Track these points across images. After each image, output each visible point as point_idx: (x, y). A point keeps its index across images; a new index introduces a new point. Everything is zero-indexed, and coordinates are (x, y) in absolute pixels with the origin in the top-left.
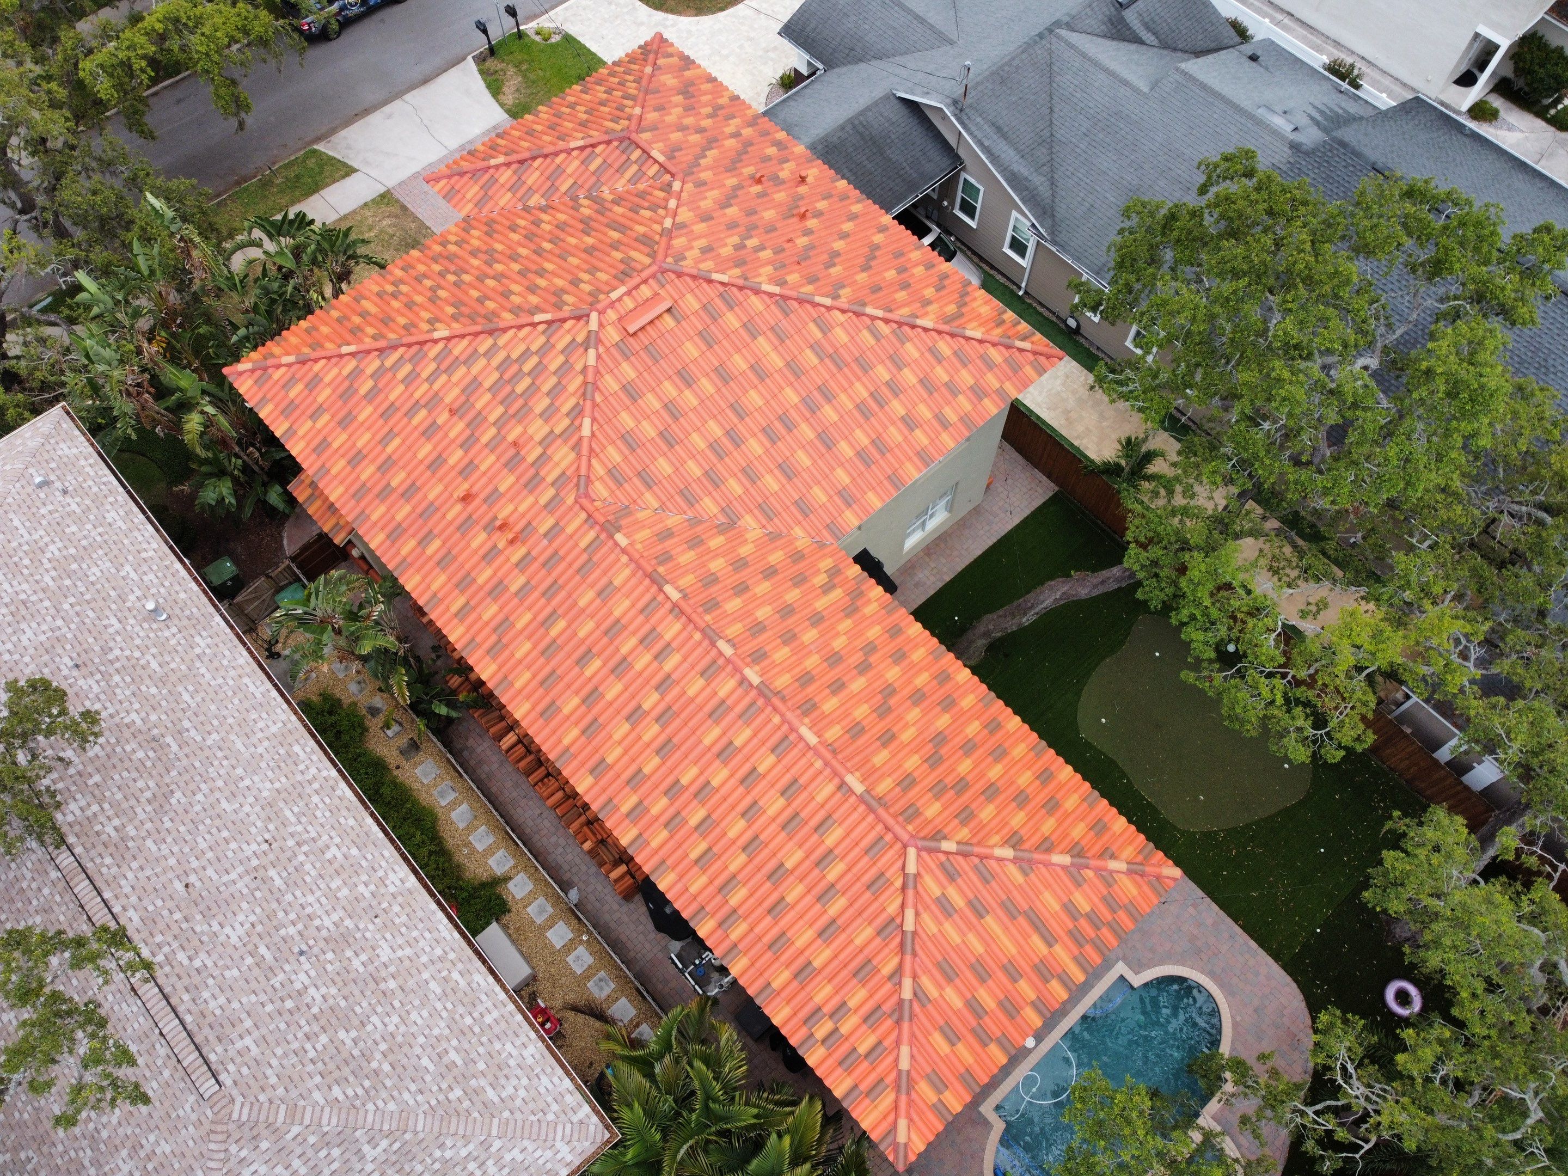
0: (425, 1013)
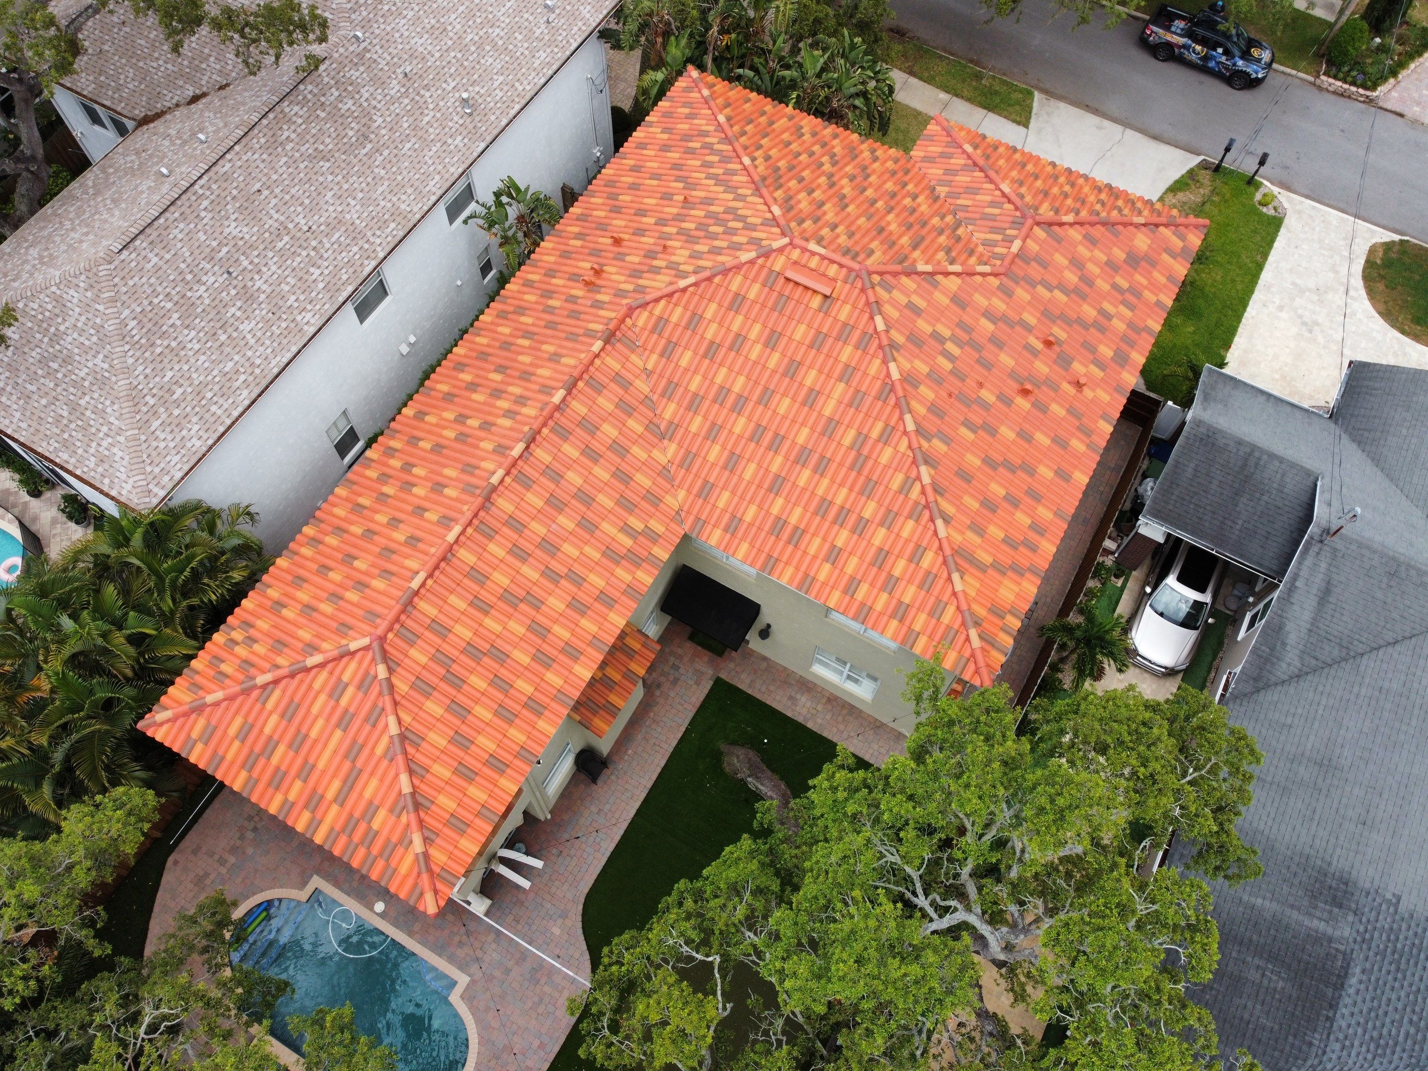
0: (206, 365)
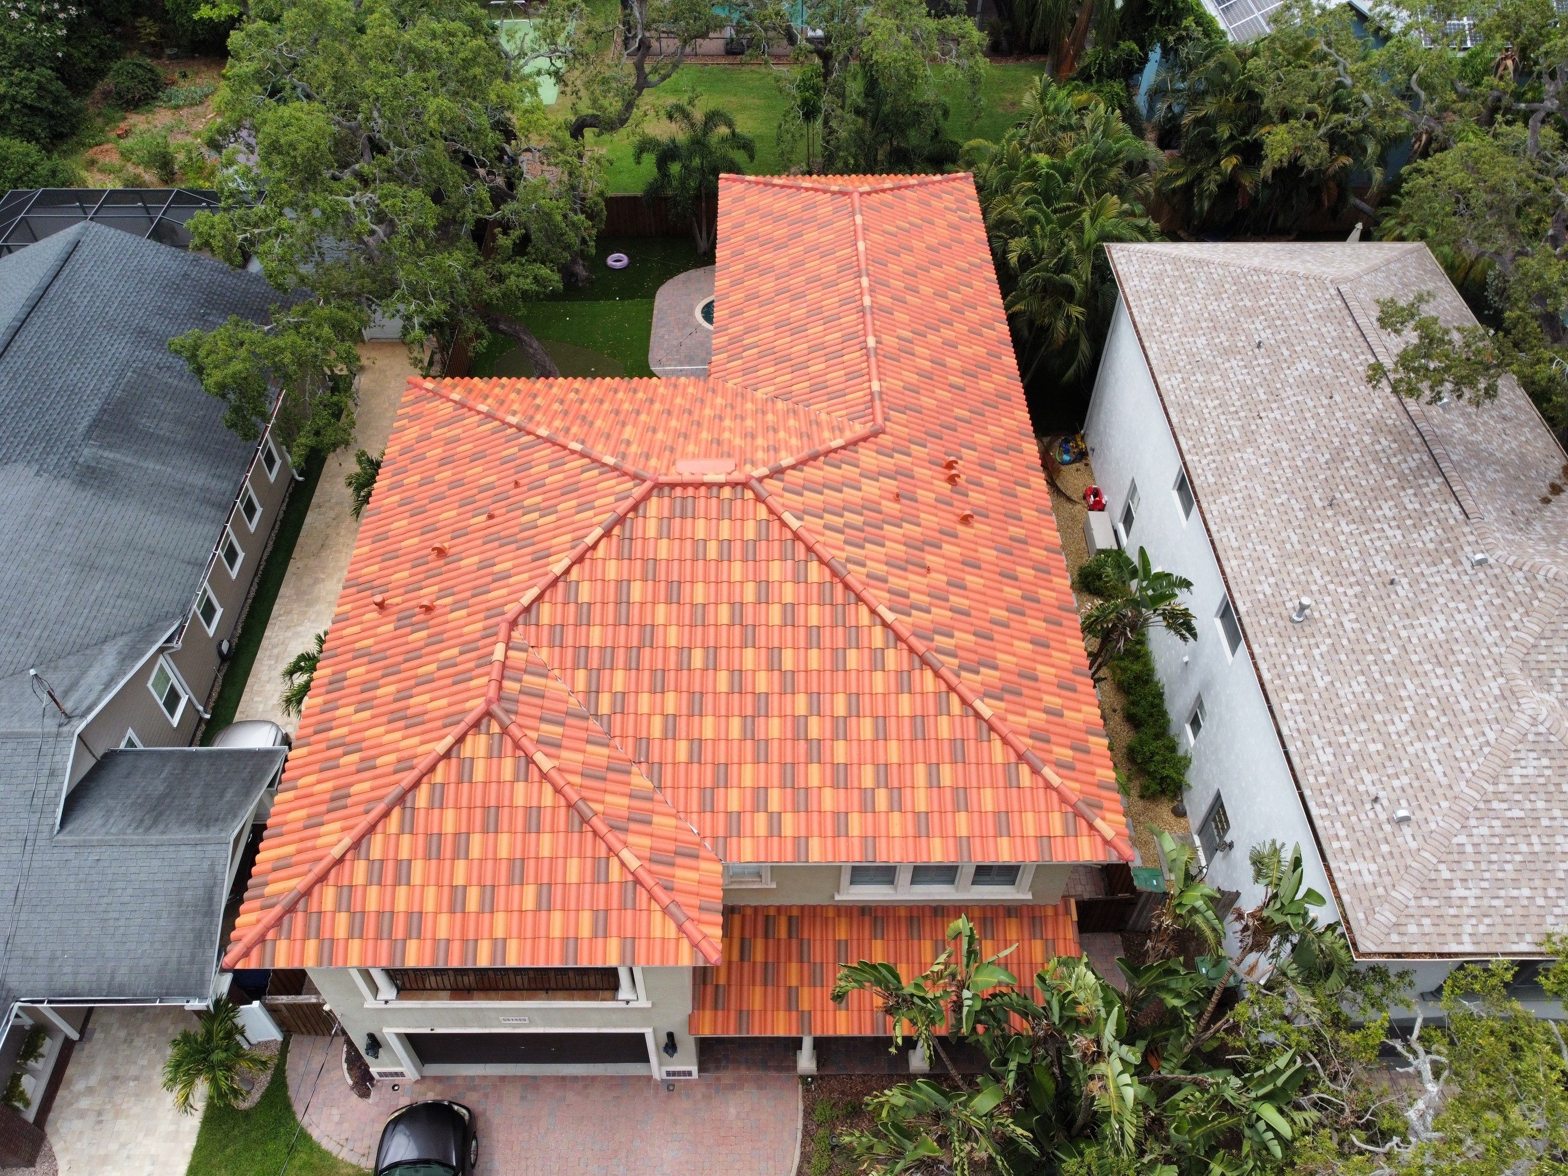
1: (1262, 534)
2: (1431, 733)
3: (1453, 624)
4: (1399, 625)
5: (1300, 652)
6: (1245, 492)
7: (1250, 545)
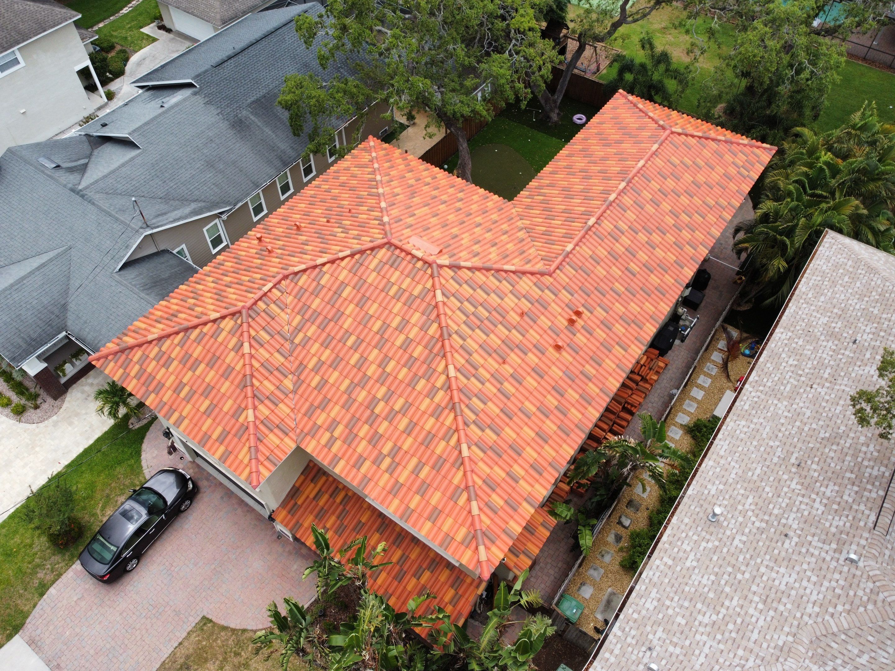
1: (743, 457)
2: (719, 637)
3: (797, 585)
4: (765, 563)
5: (695, 538)
6: (758, 426)
7: (729, 459)
